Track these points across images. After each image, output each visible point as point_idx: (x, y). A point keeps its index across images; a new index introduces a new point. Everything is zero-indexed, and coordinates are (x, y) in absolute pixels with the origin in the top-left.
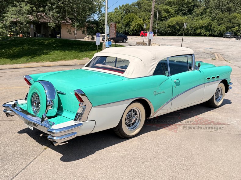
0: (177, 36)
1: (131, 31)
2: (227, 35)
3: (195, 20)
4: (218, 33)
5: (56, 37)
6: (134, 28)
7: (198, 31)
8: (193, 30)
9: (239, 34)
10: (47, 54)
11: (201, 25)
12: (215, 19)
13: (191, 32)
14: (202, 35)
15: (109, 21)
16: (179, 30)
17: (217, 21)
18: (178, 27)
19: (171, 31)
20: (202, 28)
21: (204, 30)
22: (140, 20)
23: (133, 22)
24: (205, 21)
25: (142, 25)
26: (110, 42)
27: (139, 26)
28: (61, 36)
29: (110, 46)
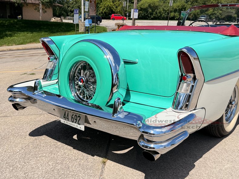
0: (150, 19)
1: (100, 14)
2: (202, 19)
3: (168, 3)
4: (192, 16)
5: (17, 18)
6: (103, 10)
7: (172, 14)
8: (166, 13)
9: (213, 17)
10: (11, 36)
11: (175, 8)
12: (189, 1)
13: (164, 16)
14: (176, 19)
15: (74, 2)
16: (151, 14)
17: (191, 4)
18: (151, 10)
19: (143, 15)
20: (175, 11)
21: (178, 13)
22: (110, 2)
23: (101, 4)
24: (178, 4)
25: (112, 7)
26: (90, 20)
27: (108, 9)
28: (23, 17)
29: (91, 25)
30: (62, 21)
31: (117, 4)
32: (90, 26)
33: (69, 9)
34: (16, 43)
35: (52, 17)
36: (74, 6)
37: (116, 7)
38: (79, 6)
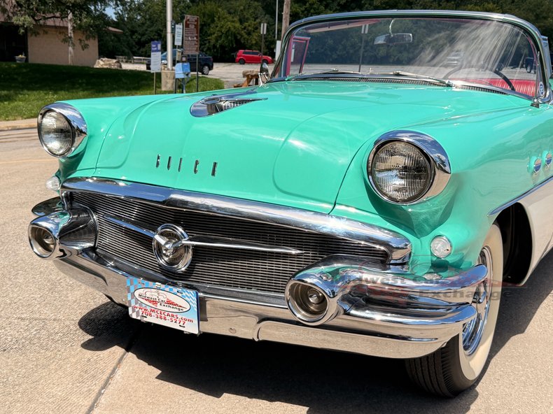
2: (454, 60)
5: (15, 60)
6: (217, 41)
7: (382, 51)
8: (368, 48)
13: (363, 55)
14: (391, 61)
16: (333, 49)
19: (314, 52)
21: (396, 49)
22: (233, 22)
23: (213, 25)
25: (238, 34)
26: (185, 64)
27: (230, 37)
28: (29, 57)
29: (187, 75)
30: (121, 67)
31: (249, 26)
32: (186, 77)
33: (134, 37)
34: (25, 114)
35: (97, 56)
36: (146, 30)
37: (249, 34)
38: (160, 30)
